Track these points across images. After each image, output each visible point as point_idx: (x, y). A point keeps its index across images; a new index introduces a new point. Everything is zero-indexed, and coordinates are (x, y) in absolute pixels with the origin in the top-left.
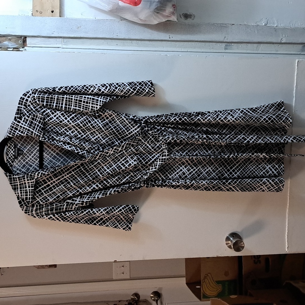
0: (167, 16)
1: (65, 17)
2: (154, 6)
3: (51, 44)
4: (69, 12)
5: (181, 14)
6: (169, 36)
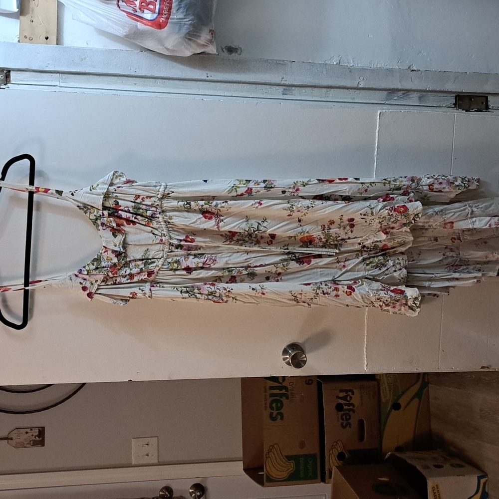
0: (203, 45)
1: (65, 46)
2: (185, 30)
3: (43, 81)
4: (69, 39)
5: (224, 47)
6: (207, 74)
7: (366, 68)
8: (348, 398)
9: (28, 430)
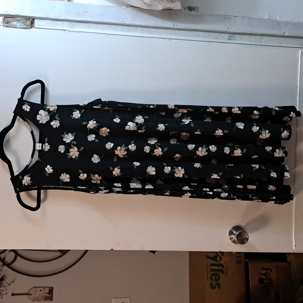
1: (73, 2)
3: (57, 26)
5: (185, 7)
6: (174, 24)
7: (290, 22)
8: (268, 274)
9: (42, 289)
